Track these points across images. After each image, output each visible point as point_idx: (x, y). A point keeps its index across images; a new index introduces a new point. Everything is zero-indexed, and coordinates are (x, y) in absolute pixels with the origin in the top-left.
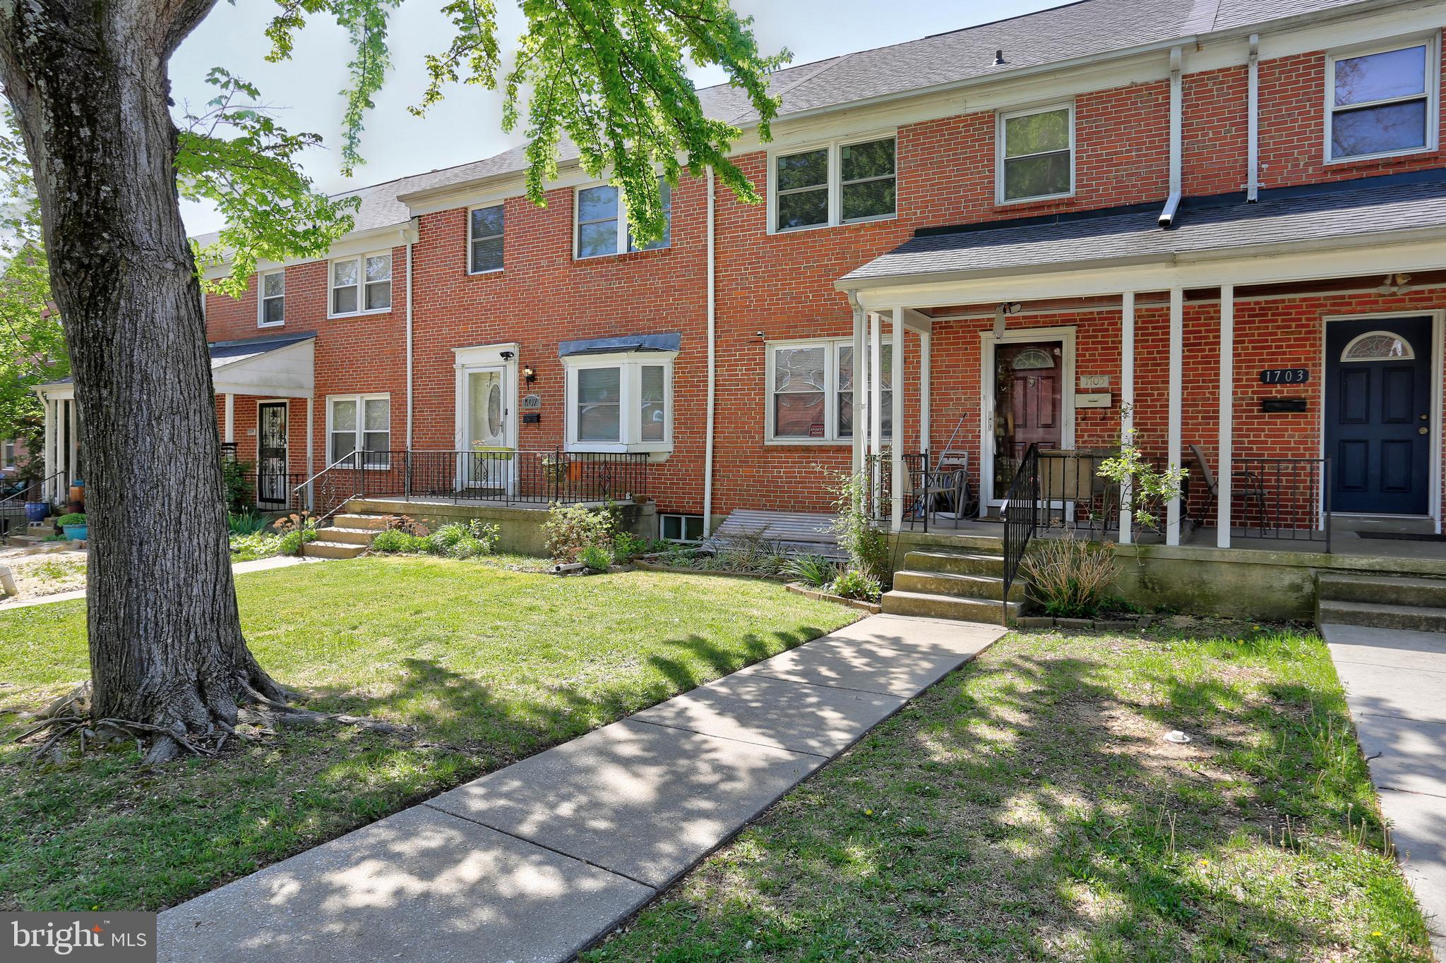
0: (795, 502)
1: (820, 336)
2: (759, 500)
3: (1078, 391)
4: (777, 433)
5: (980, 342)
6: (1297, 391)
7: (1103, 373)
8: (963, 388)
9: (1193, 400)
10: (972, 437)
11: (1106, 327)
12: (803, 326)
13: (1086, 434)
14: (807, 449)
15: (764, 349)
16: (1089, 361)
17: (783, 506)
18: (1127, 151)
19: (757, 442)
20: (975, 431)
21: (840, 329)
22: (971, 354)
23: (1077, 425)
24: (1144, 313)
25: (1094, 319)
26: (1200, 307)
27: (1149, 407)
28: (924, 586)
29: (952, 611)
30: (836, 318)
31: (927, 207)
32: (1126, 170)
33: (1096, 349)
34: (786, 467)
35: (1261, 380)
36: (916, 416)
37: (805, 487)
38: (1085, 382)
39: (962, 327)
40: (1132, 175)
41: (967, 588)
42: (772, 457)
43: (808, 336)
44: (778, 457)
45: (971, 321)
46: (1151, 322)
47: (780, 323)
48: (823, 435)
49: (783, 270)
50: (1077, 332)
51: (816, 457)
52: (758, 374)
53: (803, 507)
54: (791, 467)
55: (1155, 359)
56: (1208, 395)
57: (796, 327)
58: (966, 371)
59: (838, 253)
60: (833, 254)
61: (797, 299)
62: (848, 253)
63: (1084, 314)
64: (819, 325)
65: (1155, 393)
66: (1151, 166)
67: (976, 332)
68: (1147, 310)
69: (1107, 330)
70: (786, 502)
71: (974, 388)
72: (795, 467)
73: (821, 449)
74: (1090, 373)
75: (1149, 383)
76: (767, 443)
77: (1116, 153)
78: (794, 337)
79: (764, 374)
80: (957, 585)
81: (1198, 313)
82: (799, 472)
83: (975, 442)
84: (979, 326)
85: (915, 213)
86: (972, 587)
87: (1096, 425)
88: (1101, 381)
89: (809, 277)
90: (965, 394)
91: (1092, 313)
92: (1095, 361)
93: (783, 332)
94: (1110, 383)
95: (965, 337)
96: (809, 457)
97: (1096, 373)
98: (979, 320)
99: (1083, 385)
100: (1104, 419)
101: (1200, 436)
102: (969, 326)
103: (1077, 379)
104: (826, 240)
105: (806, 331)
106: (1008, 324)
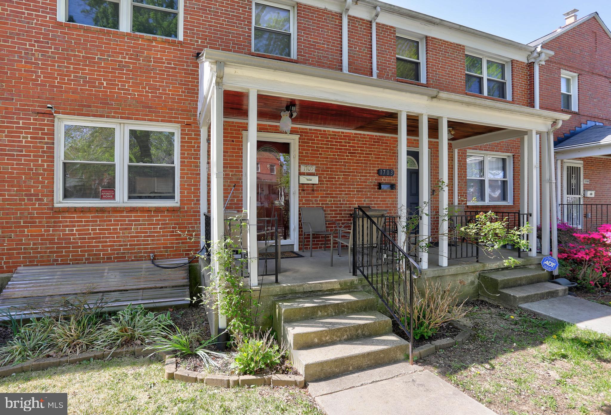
0: (89, 255)
1: (114, 117)
2: (49, 256)
3: (300, 174)
4: (65, 196)
5: (242, 138)
6: (390, 180)
7: (312, 164)
8: (230, 167)
9: (353, 182)
10: (237, 200)
11: (313, 138)
12: (97, 107)
13: (304, 199)
14: (102, 210)
15: (53, 121)
16: (306, 157)
17: (76, 260)
18: (323, 44)
19: (46, 204)
20: (238, 197)
21: (133, 114)
22: (236, 145)
23: (300, 193)
24: (331, 133)
25: (307, 133)
26: (355, 134)
27: (334, 184)
28: (320, 339)
29: (366, 362)
30: (130, 106)
31: (206, 39)
32: (322, 53)
33: (309, 150)
34: (78, 226)
35: (378, 173)
36: (196, 185)
37: (99, 242)
38: (304, 169)
39: (230, 126)
40: (325, 57)
41: (354, 332)
42: (65, 217)
43: (101, 116)
44: (70, 217)
45: (236, 123)
46: (334, 139)
47: (72, 100)
48: (114, 198)
49: (75, 56)
50: (299, 139)
51: (110, 217)
52: (46, 143)
53: (98, 259)
54: (85, 226)
55: (336, 159)
56: (358, 180)
57: (90, 106)
58: (233, 156)
59: (132, 55)
60: (127, 54)
61: (92, 83)
62: (141, 56)
63: (303, 129)
64: (114, 108)
65: (337, 177)
66: (333, 55)
67: (239, 130)
68: (333, 132)
69: (314, 140)
70: (80, 255)
71: (238, 168)
72: (88, 225)
73: (116, 210)
74: (305, 164)
75: (334, 171)
76: (56, 205)
77: (317, 43)
78: (88, 115)
79: (53, 143)
80: (346, 331)
81: (354, 137)
82: (92, 230)
83: (239, 204)
84: (241, 127)
85: (197, 42)
86: (357, 330)
87: (309, 194)
88: (312, 169)
89: (103, 67)
90: (232, 171)
91: (306, 129)
92: (308, 157)
93: (78, 110)
94: (316, 170)
95: (232, 133)
96: (103, 217)
97: (308, 164)
98: (241, 123)
99: (302, 171)
100: (313, 190)
101: (356, 201)
102: (235, 126)
103: (300, 166)
104: (121, 41)
105: (100, 111)
106: (260, 129)
